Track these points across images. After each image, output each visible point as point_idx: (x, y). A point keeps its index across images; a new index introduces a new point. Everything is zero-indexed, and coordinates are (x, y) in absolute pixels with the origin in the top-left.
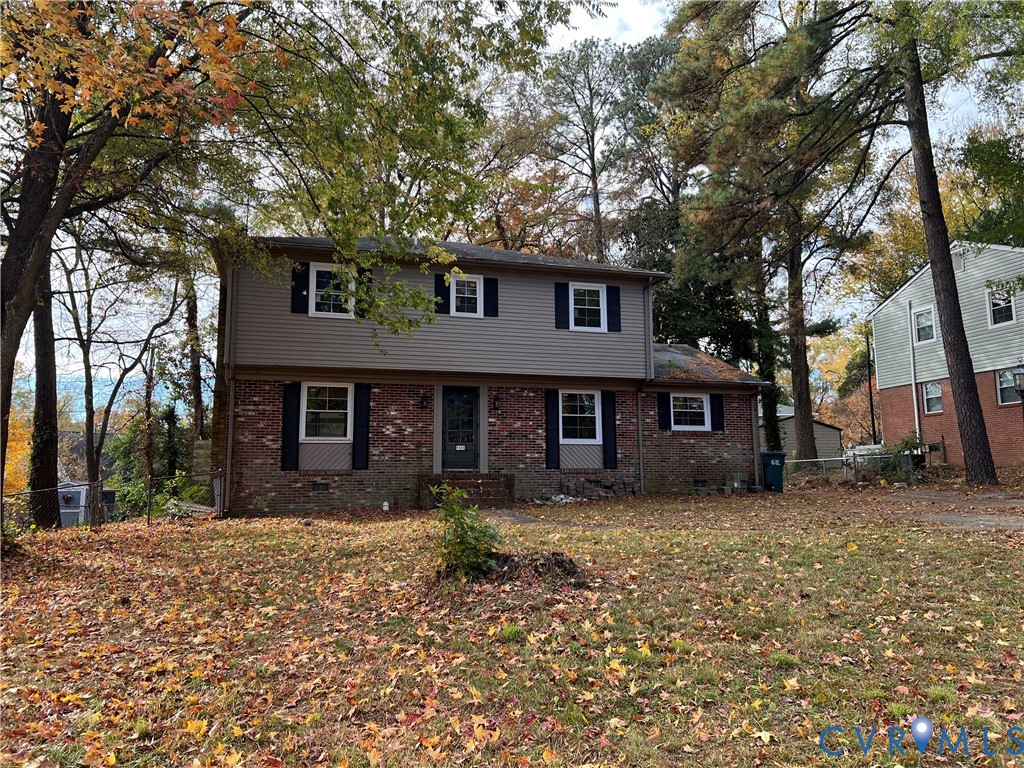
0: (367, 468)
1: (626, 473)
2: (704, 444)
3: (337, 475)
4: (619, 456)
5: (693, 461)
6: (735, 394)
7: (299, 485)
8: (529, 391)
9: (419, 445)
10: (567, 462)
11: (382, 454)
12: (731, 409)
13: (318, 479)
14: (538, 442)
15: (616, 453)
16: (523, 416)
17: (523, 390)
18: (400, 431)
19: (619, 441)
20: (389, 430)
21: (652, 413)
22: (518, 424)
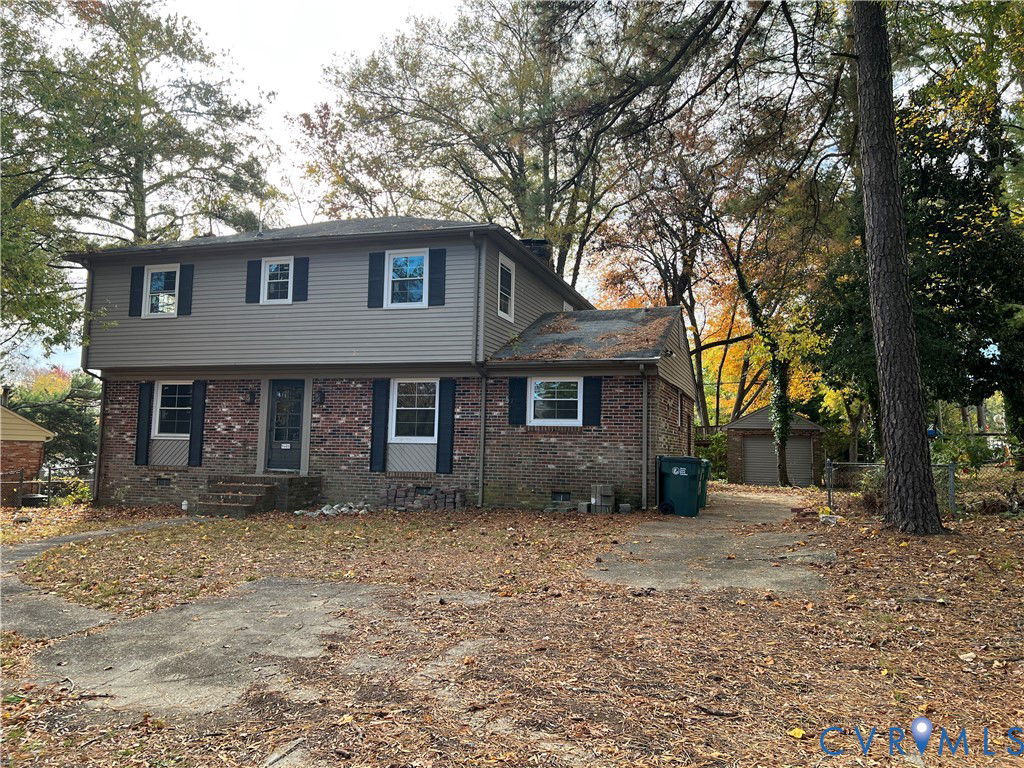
0: (200, 465)
1: (462, 478)
2: (569, 443)
3: (177, 471)
4: (456, 457)
5: (553, 466)
6: (621, 375)
7: (148, 479)
8: (358, 381)
9: (245, 443)
10: (395, 464)
11: (213, 451)
12: (614, 397)
13: (162, 474)
14: (364, 440)
15: (452, 454)
16: (348, 410)
17: (350, 381)
18: (229, 428)
19: (457, 439)
20: (220, 427)
21: (501, 404)
22: (343, 420)
